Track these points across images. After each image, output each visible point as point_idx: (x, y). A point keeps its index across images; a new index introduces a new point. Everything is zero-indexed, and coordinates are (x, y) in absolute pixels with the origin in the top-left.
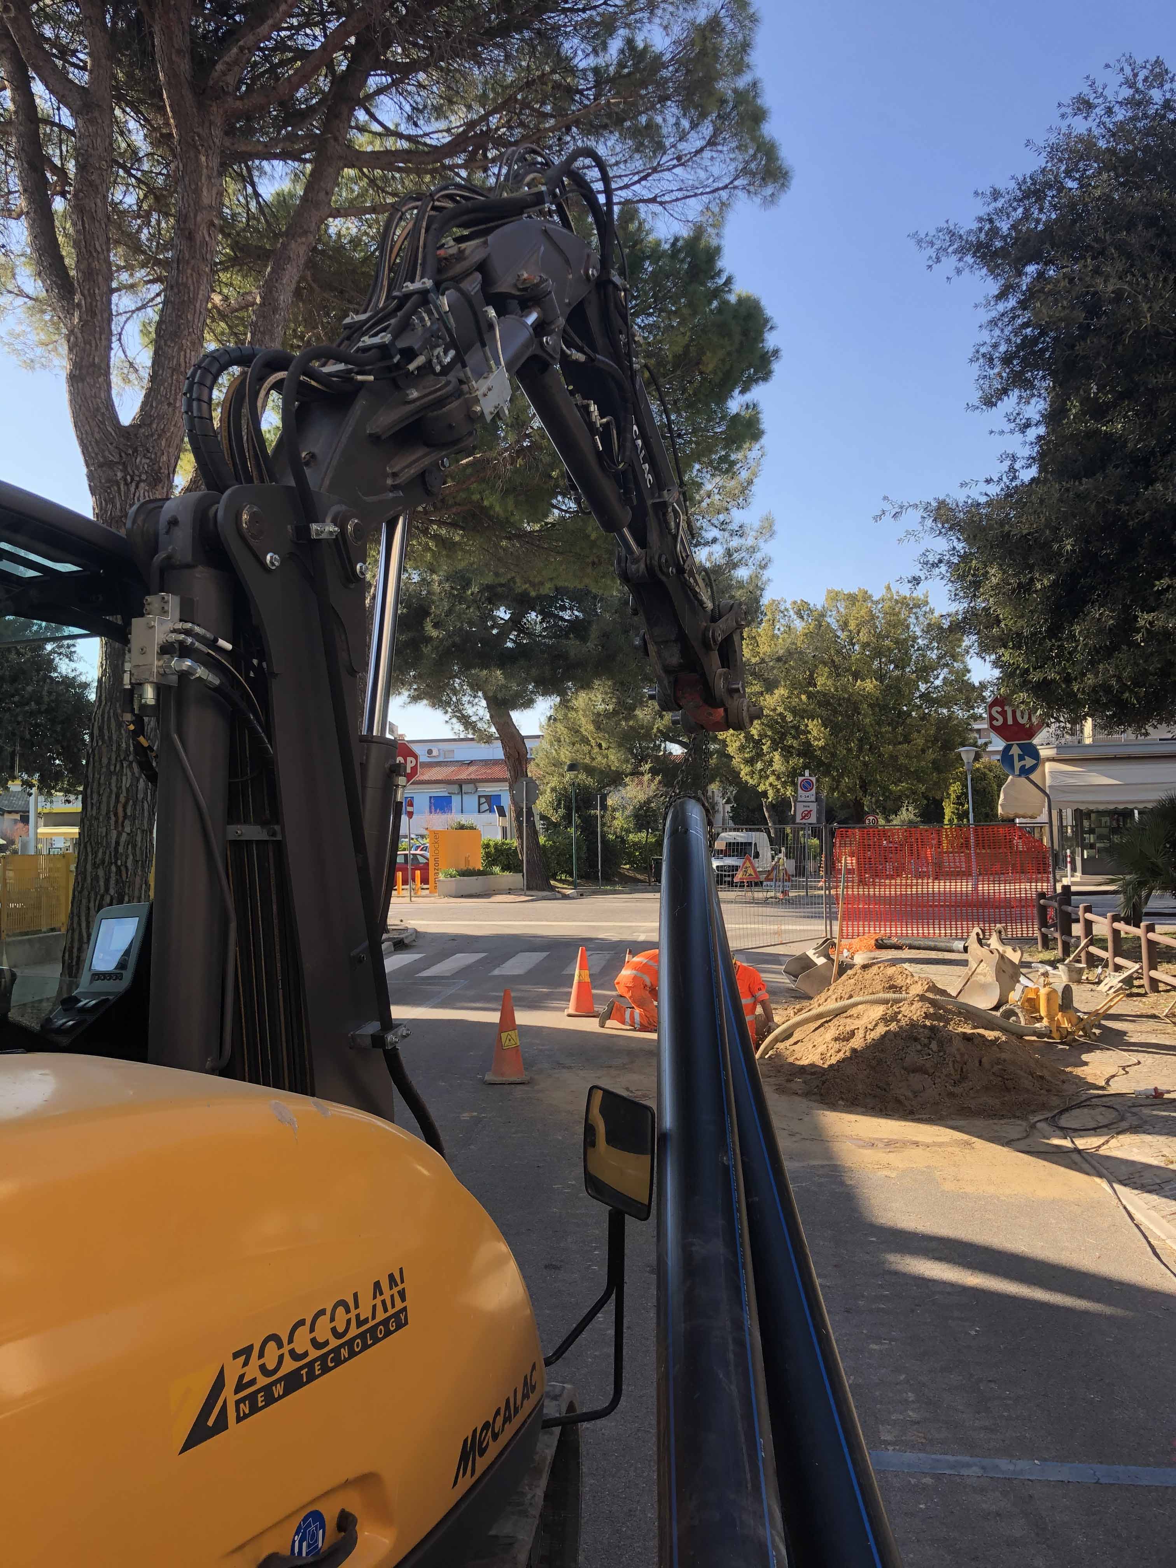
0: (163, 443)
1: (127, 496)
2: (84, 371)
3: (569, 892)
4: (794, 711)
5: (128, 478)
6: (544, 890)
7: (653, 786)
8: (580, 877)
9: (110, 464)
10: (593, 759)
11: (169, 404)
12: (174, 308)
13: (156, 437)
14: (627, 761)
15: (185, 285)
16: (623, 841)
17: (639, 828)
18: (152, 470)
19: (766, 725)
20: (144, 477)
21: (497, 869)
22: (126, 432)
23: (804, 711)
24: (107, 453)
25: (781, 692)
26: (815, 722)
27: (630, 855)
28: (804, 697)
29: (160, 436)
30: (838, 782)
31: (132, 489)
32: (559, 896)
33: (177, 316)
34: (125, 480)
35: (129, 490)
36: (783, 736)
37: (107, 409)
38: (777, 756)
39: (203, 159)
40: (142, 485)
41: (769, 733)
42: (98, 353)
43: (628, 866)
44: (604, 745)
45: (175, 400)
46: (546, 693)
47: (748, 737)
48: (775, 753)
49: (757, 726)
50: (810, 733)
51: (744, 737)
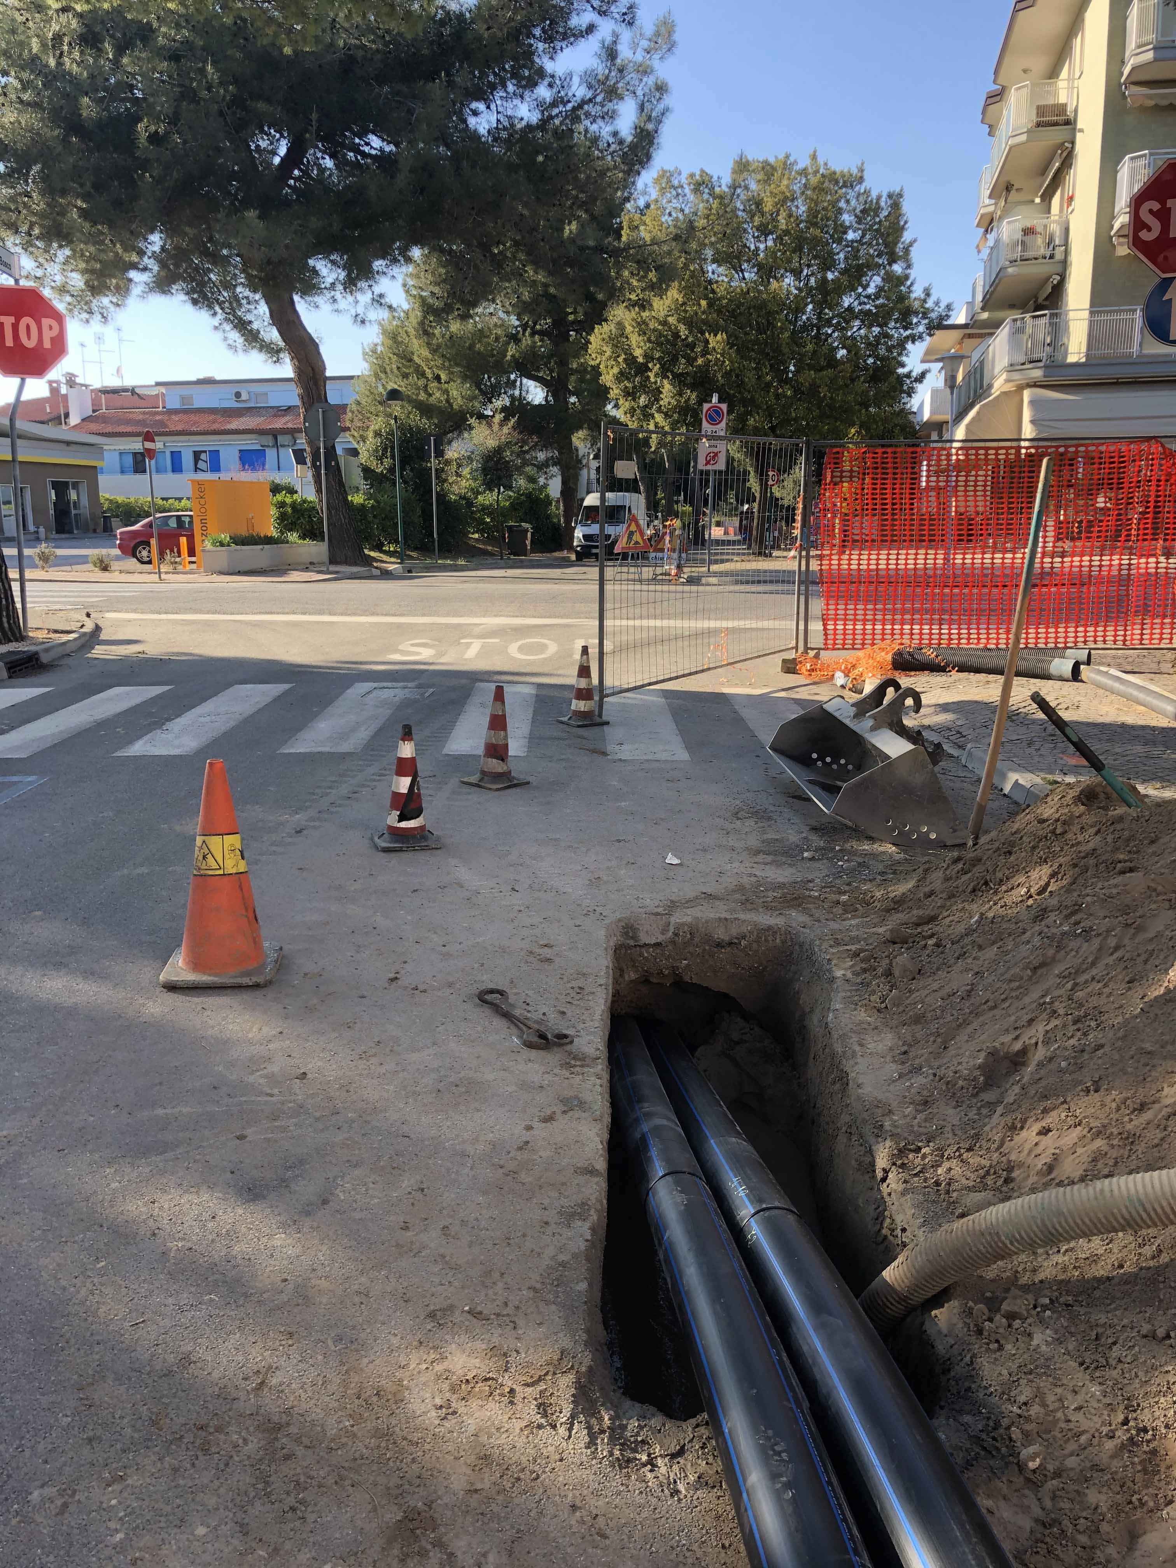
3: (391, 567)
4: (690, 323)
6: (355, 564)
7: (505, 430)
8: (407, 545)
10: (430, 395)
14: (473, 398)
16: (470, 504)
17: (490, 486)
19: (652, 344)
21: (293, 537)
23: (704, 322)
25: (674, 294)
26: (718, 337)
27: (481, 521)
28: (704, 303)
32: (376, 572)
38: (666, 386)
41: (658, 355)
43: (476, 536)
44: (443, 377)
47: (630, 360)
48: (665, 382)
49: (642, 344)
50: (711, 353)
51: (624, 360)
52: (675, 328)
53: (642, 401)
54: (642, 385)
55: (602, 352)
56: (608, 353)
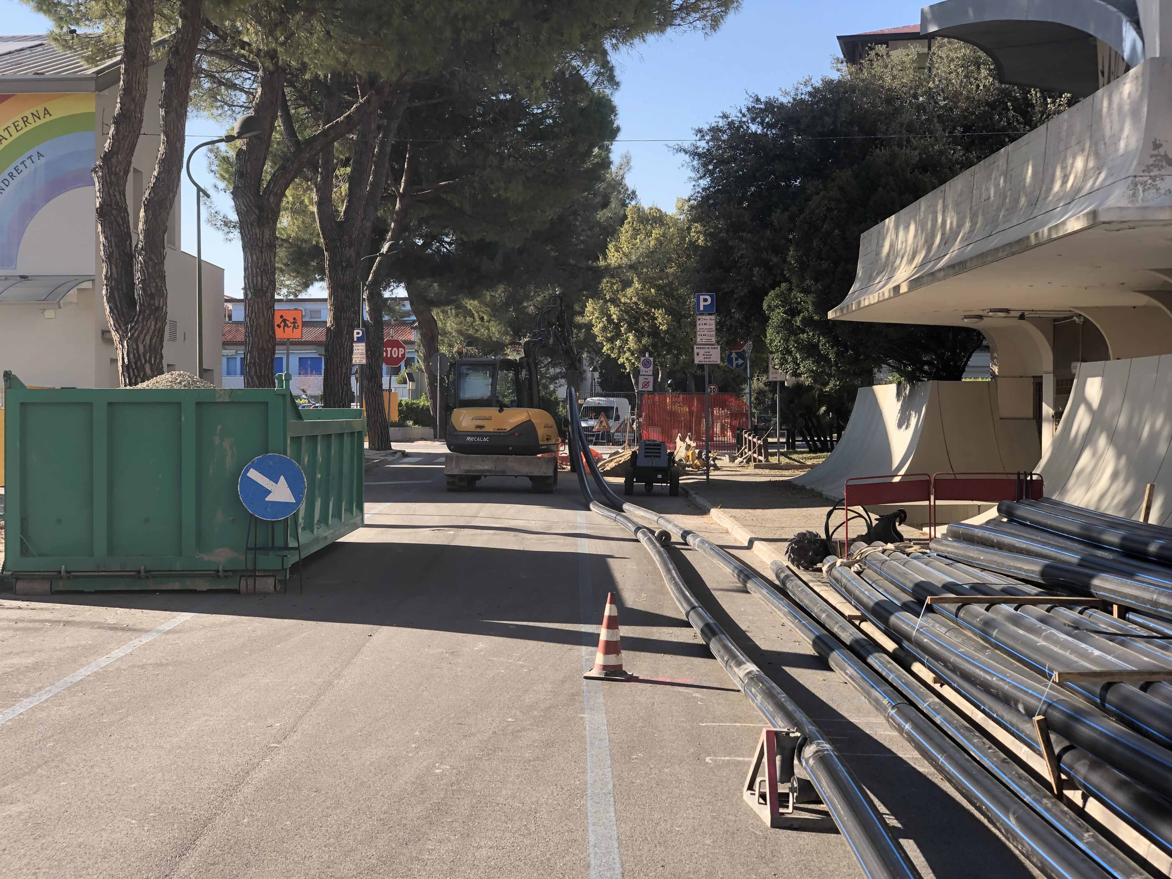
4: (645, 301)
10: (477, 330)
13: (350, 227)
14: (506, 333)
19: (623, 312)
21: (409, 423)
22: (339, 224)
23: (653, 301)
25: (637, 286)
26: (660, 311)
35: (342, 250)
36: (637, 320)
38: (632, 337)
41: (626, 318)
44: (485, 318)
47: (610, 320)
48: (630, 334)
49: (617, 312)
50: (656, 319)
51: (606, 320)
52: (635, 303)
53: (618, 343)
54: (618, 335)
55: (593, 313)
56: (596, 315)
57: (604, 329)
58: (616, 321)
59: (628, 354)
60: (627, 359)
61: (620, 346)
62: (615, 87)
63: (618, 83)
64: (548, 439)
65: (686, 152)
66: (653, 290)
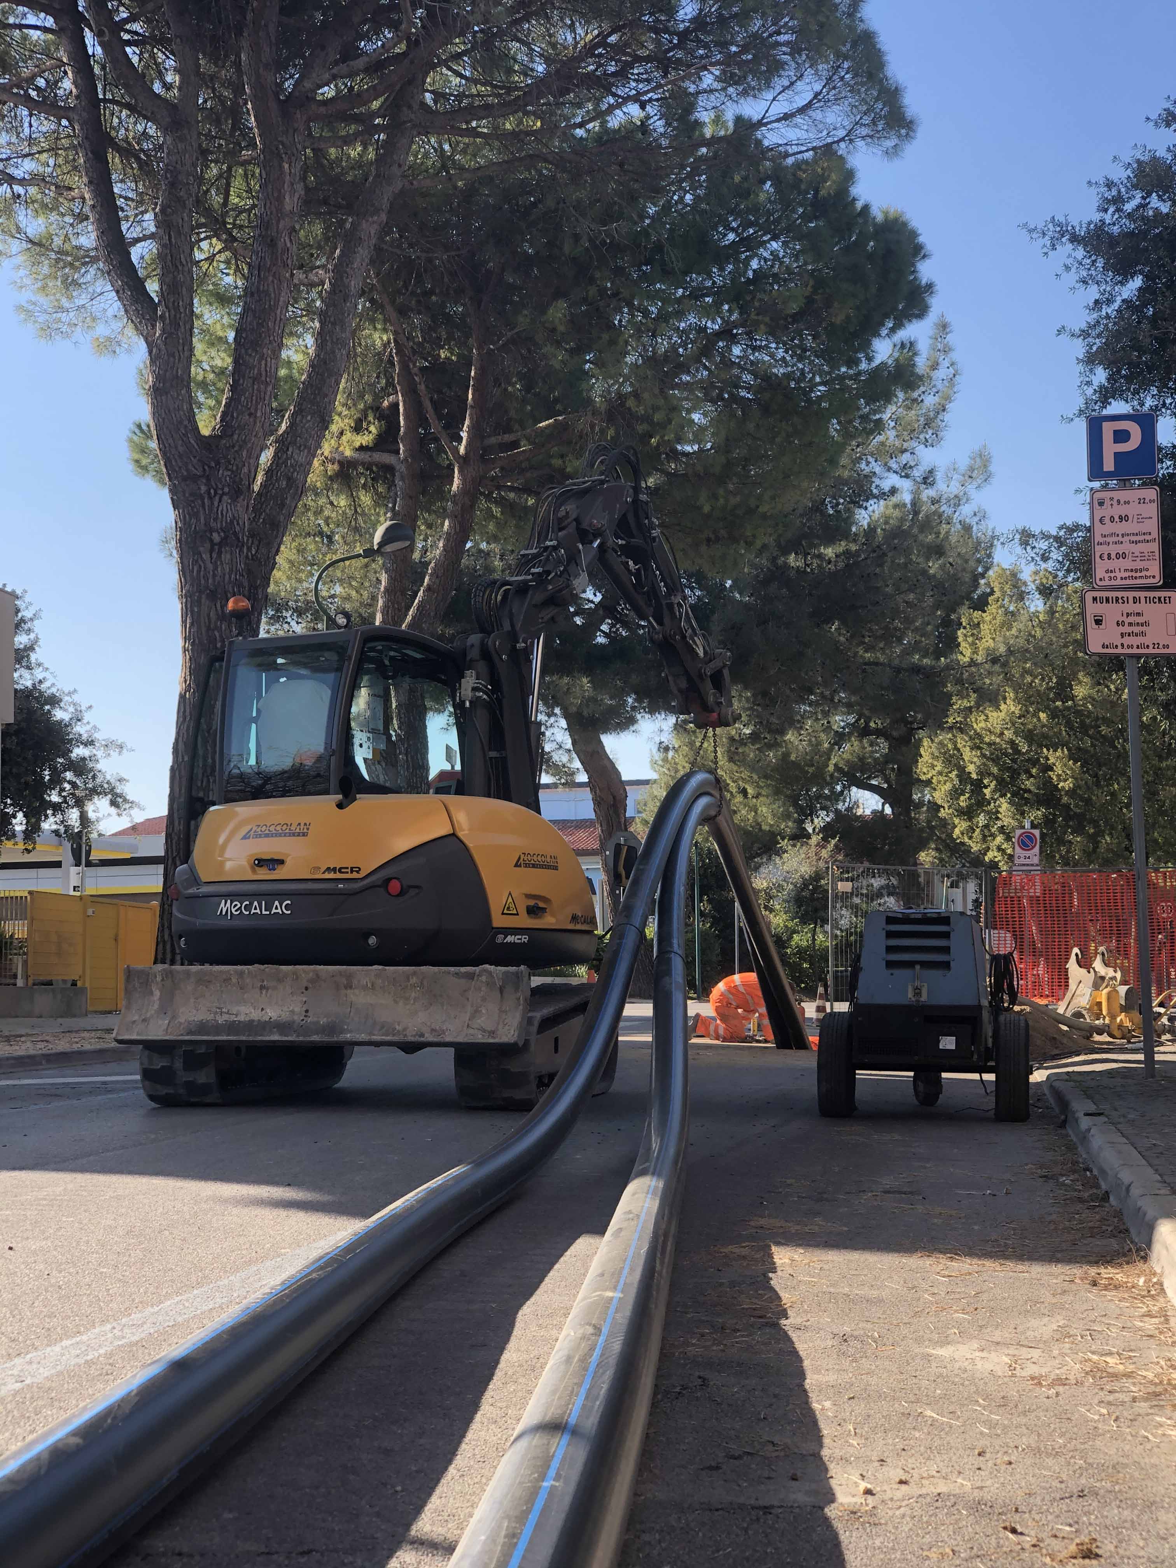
0: (244, 454)
1: (211, 510)
2: (168, 384)
4: (1029, 736)
5: (212, 491)
9: (194, 478)
10: (734, 812)
11: (250, 415)
12: (254, 316)
13: (236, 448)
14: (787, 816)
15: (267, 293)
17: (804, 919)
18: (234, 482)
19: (988, 759)
20: (226, 490)
22: (208, 443)
23: (1045, 736)
24: (190, 467)
25: (1010, 706)
26: (1059, 753)
29: (241, 447)
30: (1096, 844)
31: (216, 504)
33: (258, 324)
34: (209, 493)
35: (212, 504)
36: (1015, 774)
37: (190, 421)
38: (1004, 806)
39: (286, 166)
40: (225, 498)
41: (995, 770)
42: (181, 365)
45: (256, 410)
46: (653, 710)
47: (964, 776)
48: (1002, 800)
49: (975, 759)
50: (1052, 769)
51: (957, 776)
52: (1012, 742)
53: (982, 820)
54: (979, 803)
55: (933, 766)
56: (938, 768)
57: (955, 793)
58: (974, 776)
59: (999, 839)
60: (999, 849)
61: (986, 826)
62: (903, 132)
63: (911, 122)
64: (533, 911)
65: (1075, 239)
66: (1042, 715)
